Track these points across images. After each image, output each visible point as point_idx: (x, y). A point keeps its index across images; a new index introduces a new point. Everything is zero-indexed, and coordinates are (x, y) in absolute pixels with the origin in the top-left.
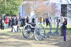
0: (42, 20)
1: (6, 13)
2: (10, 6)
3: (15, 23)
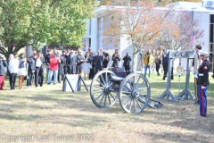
0: (152, 59)
1: (49, 40)
2: (59, 18)
3: (75, 68)
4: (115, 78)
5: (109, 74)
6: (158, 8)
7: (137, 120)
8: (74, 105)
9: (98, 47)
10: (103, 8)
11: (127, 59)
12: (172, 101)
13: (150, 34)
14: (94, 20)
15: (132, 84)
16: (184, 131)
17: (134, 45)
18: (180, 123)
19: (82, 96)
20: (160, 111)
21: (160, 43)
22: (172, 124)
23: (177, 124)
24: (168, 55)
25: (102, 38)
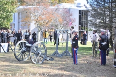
4: (28, 45)
5: (24, 43)
6: (51, 7)
7: (40, 67)
8: (6, 60)
9: (19, 28)
10: (21, 7)
11: (34, 35)
12: (59, 57)
13: (47, 21)
14: (17, 14)
15: (37, 48)
16: (65, 73)
17: (38, 27)
18: (63, 68)
19: (10, 55)
20: (52, 62)
21: (52, 25)
22: (59, 69)
23: (61, 69)
24: (56, 32)
25: (21, 23)
